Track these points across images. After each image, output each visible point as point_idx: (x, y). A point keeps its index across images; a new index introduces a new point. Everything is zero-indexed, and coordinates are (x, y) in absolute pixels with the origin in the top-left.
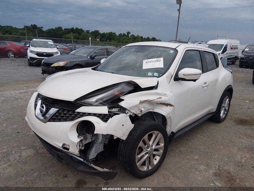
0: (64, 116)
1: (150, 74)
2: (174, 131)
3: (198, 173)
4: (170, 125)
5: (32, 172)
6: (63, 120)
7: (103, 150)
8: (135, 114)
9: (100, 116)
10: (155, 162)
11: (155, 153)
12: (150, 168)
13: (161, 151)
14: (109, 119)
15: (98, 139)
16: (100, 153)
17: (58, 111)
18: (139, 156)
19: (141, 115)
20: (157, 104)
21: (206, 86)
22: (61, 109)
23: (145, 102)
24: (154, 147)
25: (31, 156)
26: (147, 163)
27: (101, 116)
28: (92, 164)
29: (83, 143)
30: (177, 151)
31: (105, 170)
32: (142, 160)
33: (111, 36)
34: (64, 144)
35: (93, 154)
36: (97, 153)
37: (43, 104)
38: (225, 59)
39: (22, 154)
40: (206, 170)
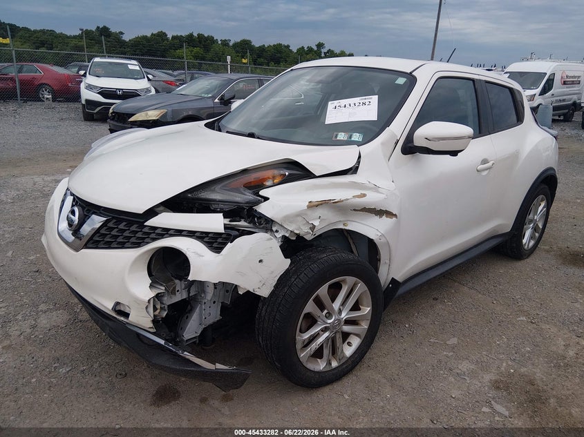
0: (119, 236)
1: (342, 136)
2: (400, 277)
3: (453, 380)
4: (388, 261)
5: (55, 365)
6: (117, 244)
7: (219, 317)
8: (296, 234)
9: (204, 238)
10: (348, 351)
11: (346, 328)
12: (334, 364)
13: (365, 325)
14: (225, 244)
15: (204, 292)
16: (210, 326)
17: (105, 224)
18: (306, 336)
19: (313, 237)
20: (355, 210)
21: (487, 169)
22: (113, 218)
23: (321, 204)
24: (344, 315)
25: (58, 326)
26: (326, 352)
27: (208, 236)
28: (185, 353)
29: (164, 302)
30: (407, 326)
31: (219, 366)
32: (315, 346)
33: (280, 52)
34: (118, 304)
35: (192, 329)
36: (204, 326)
37: (76, 204)
38: (546, 107)
39: (39, 321)
40: (473, 374)
